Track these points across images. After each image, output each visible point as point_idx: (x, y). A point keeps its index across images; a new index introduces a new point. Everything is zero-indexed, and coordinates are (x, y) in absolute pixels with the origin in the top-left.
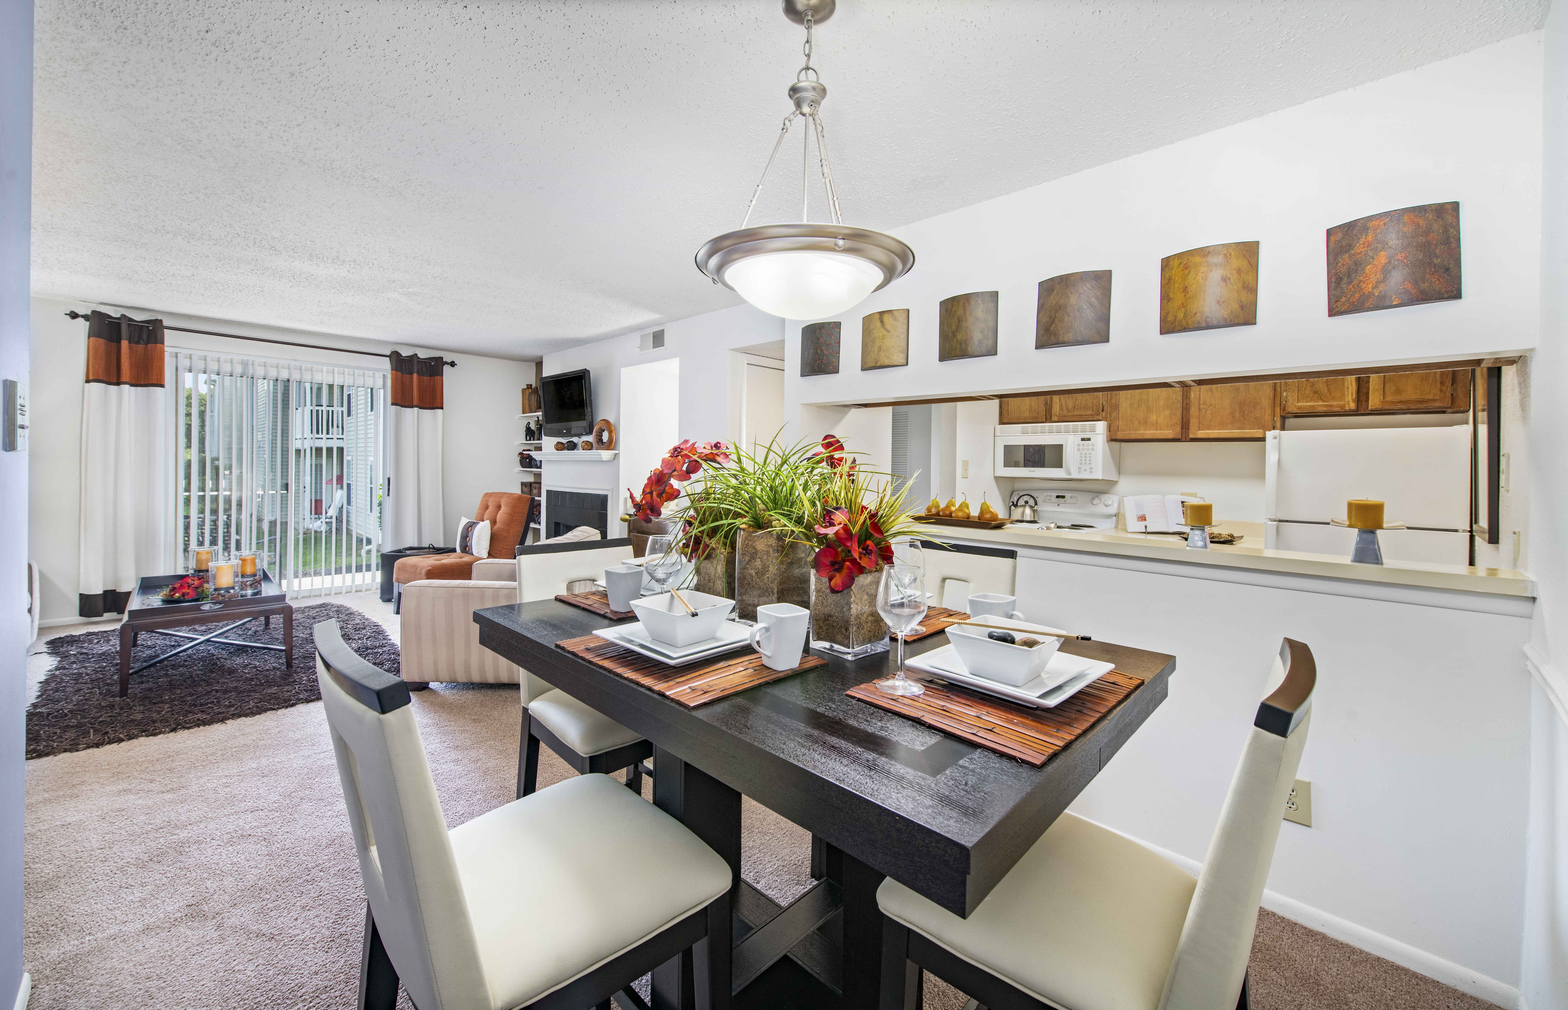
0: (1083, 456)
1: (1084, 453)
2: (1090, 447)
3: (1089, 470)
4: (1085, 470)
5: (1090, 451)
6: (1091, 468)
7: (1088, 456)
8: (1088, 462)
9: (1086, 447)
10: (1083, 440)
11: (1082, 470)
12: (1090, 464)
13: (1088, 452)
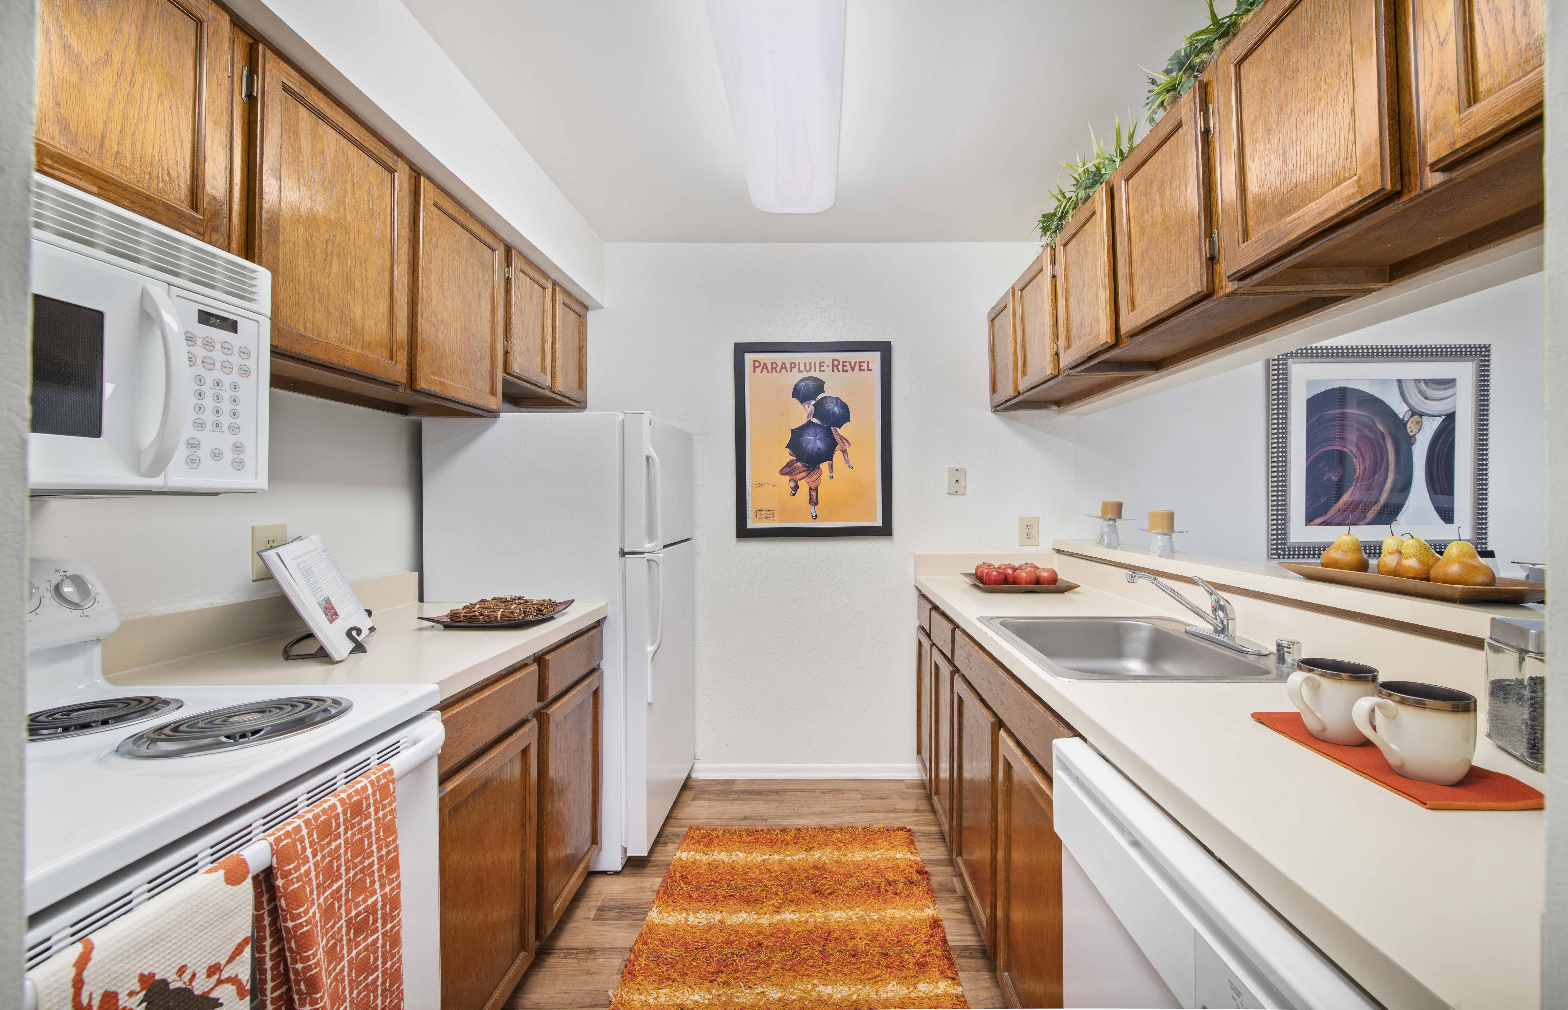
0: (208, 389)
1: (210, 377)
2: (236, 360)
3: (229, 455)
4: (216, 455)
5: (236, 377)
6: (238, 448)
7: (227, 394)
8: (226, 420)
9: (218, 355)
10: (205, 318)
11: (204, 453)
12: (234, 429)
13: (227, 380)
